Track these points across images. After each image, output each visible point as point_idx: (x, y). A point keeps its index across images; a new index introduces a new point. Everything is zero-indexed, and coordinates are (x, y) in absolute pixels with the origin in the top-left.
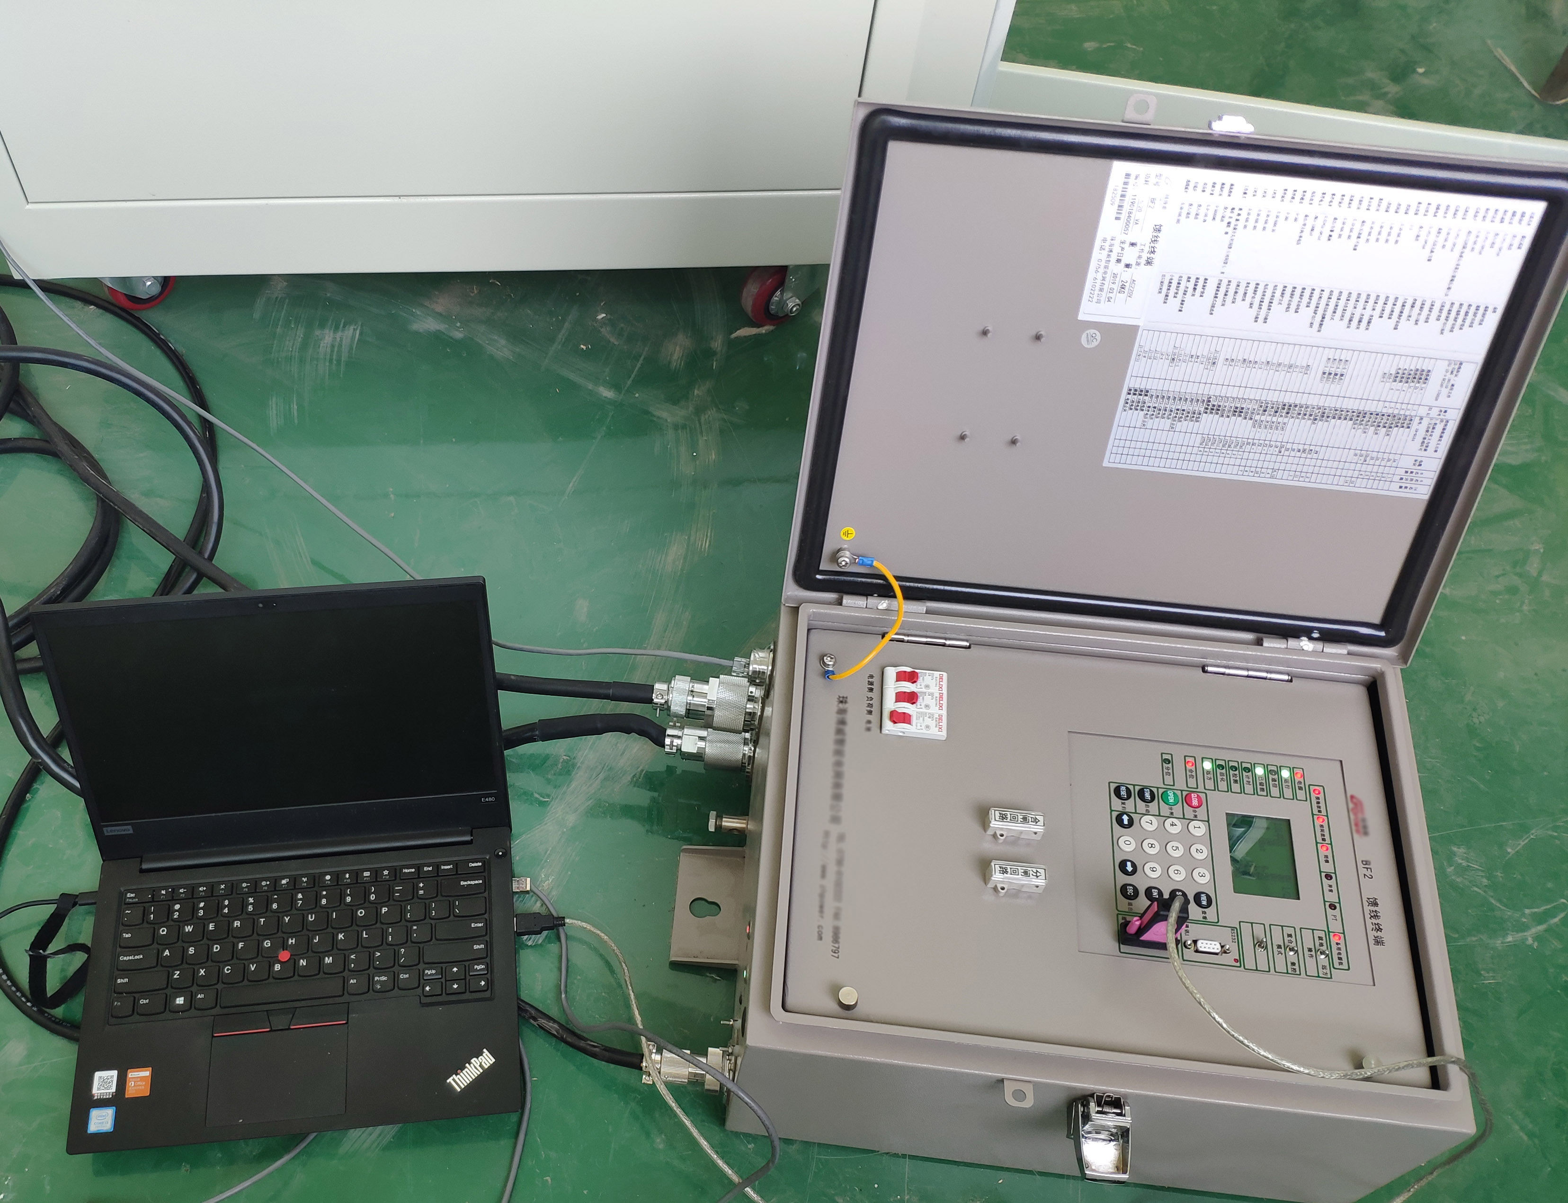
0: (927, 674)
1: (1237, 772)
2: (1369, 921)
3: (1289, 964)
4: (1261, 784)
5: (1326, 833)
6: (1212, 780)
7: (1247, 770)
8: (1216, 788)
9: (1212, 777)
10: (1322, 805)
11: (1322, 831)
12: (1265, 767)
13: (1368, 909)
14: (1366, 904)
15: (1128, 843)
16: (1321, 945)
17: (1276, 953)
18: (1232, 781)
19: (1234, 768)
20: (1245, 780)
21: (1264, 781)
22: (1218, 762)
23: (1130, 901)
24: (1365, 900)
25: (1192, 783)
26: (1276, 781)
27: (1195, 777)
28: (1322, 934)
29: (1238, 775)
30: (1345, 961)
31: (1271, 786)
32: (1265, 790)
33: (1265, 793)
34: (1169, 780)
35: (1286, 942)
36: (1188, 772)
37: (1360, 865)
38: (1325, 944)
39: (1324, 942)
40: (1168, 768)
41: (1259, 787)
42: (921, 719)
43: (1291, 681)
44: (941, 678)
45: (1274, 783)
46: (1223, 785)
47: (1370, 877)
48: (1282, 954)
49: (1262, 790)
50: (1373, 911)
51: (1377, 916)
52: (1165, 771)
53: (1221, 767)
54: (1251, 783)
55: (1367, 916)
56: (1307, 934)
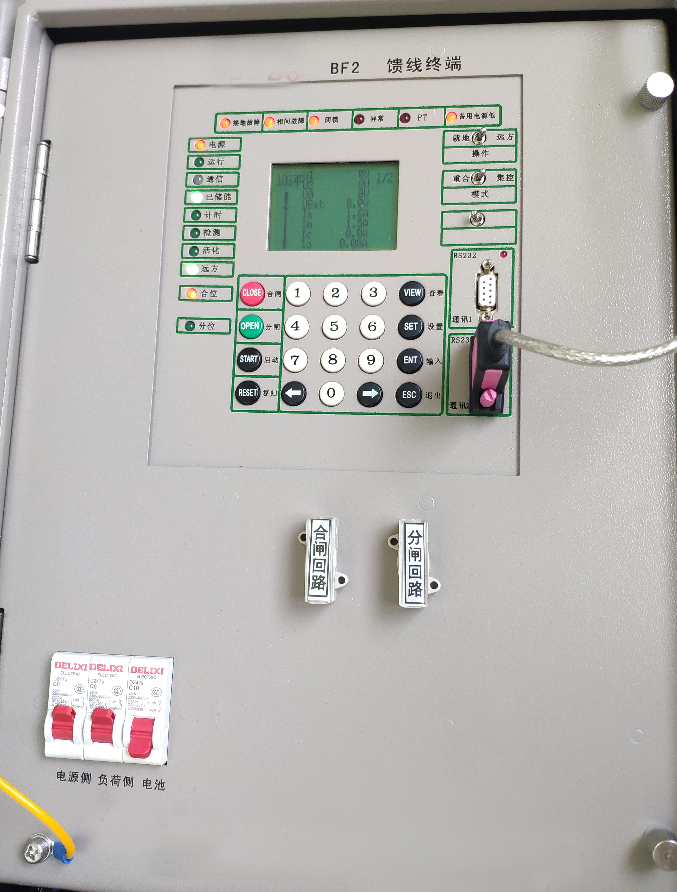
0: (56, 688)
1: (202, 230)
2: (425, 73)
3: (501, 183)
4: (219, 197)
5: (291, 116)
6: (216, 265)
7: (196, 214)
8: (230, 260)
9: (213, 265)
10: (246, 118)
11: (287, 121)
12: (188, 189)
13: (405, 73)
14: (398, 75)
15: (331, 391)
16: (466, 138)
17: (485, 199)
18: (216, 237)
19: (195, 233)
20: (212, 218)
21: (214, 193)
22: (187, 253)
23: (424, 396)
24: (391, 75)
25: (224, 294)
26: (212, 177)
27: (213, 289)
28: (449, 136)
29: (207, 228)
30: (488, 110)
31: (220, 184)
32: (227, 193)
33: (233, 194)
34: (222, 326)
35: (466, 184)
36: (204, 298)
37: (339, 76)
38: (465, 134)
39: (461, 134)
40: (203, 326)
41: (223, 201)
42: (140, 702)
43: (49, 142)
44: (63, 665)
45: (215, 180)
46: (225, 251)
47: (356, 65)
48: (486, 192)
49: (227, 196)
50: (408, 67)
51: (416, 62)
52: (206, 329)
53: (194, 251)
54: (218, 211)
55: (417, 74)
56: (451, 155)
